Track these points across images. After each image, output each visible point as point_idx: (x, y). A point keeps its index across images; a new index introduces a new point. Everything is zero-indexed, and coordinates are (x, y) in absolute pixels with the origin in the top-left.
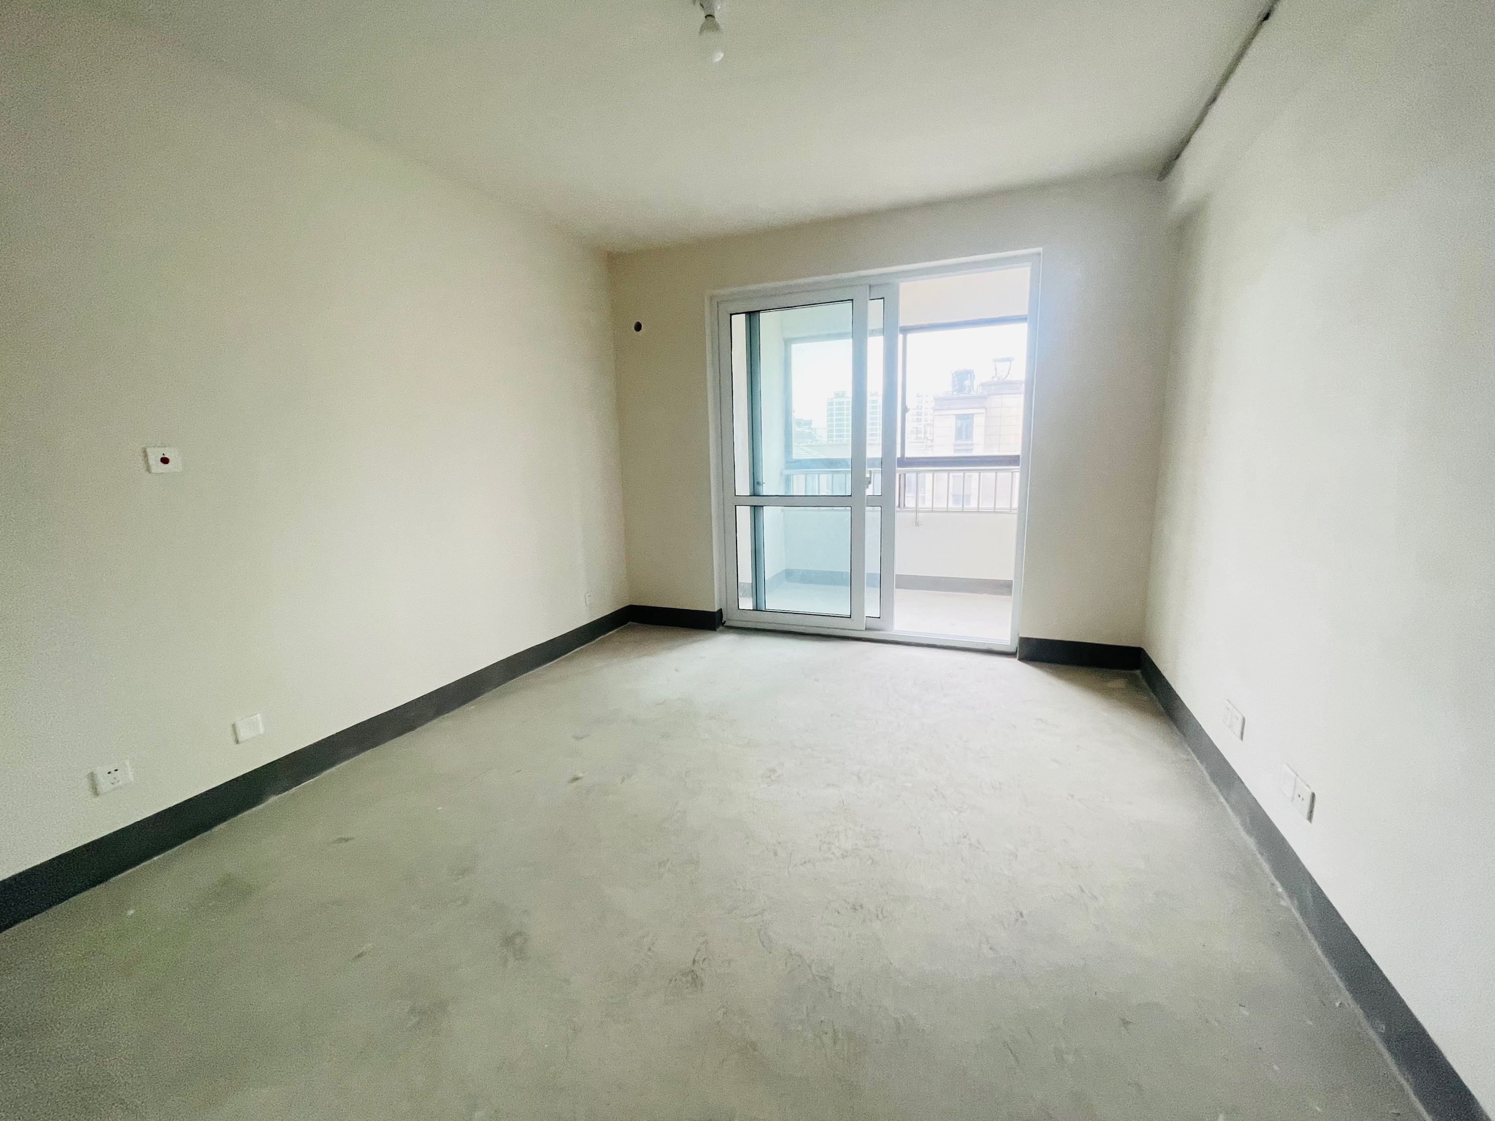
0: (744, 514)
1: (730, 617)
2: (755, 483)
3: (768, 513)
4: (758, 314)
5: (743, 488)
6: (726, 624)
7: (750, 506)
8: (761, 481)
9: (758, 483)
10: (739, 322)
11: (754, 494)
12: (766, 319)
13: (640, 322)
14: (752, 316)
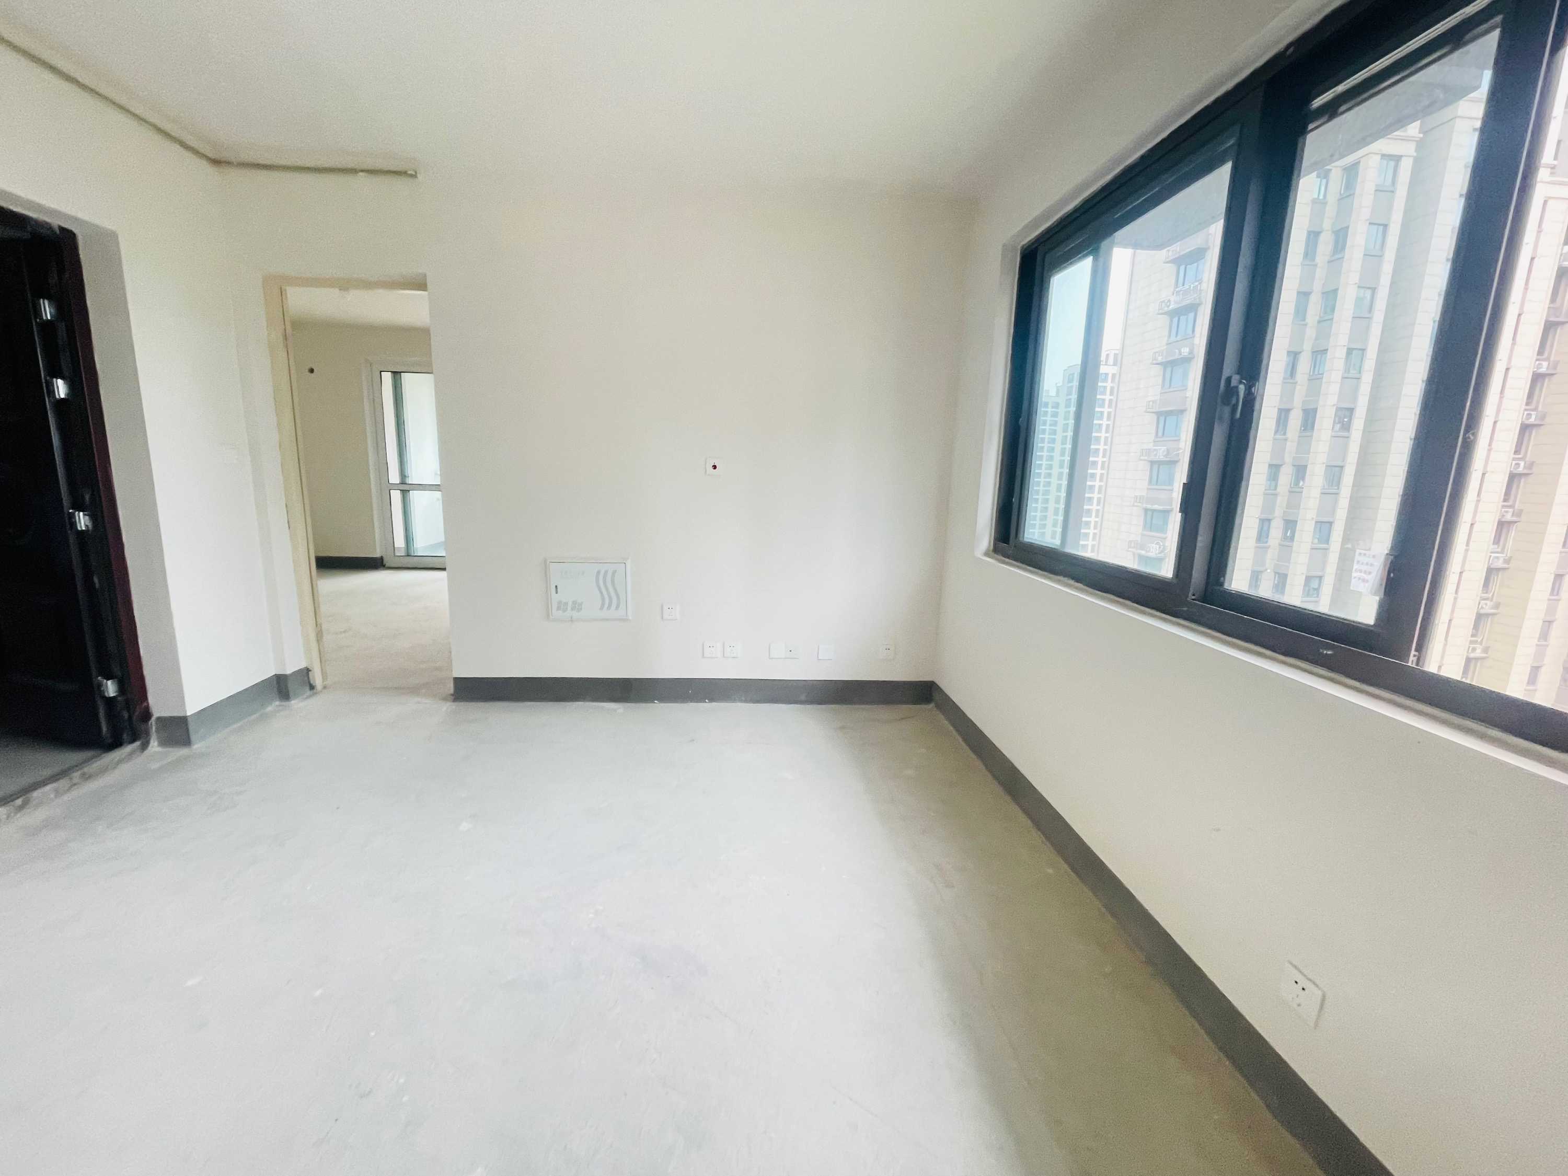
0: (396, 495)
1: (387, 562)
2: (403, 475)
3: (414, 495)
4: (399, 375)
5: (394, 478)
6: (386, 566)
7: (400, 490)
8: (406, 475)
9: (405, 476)
10: (387, 378)
11: (403, 483)
12: (405, 377)
13: (313, 367)
14: (396, 374)
